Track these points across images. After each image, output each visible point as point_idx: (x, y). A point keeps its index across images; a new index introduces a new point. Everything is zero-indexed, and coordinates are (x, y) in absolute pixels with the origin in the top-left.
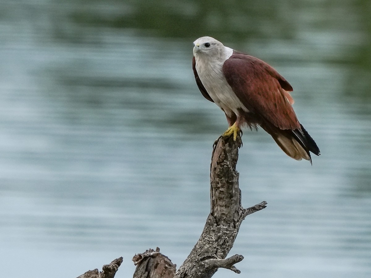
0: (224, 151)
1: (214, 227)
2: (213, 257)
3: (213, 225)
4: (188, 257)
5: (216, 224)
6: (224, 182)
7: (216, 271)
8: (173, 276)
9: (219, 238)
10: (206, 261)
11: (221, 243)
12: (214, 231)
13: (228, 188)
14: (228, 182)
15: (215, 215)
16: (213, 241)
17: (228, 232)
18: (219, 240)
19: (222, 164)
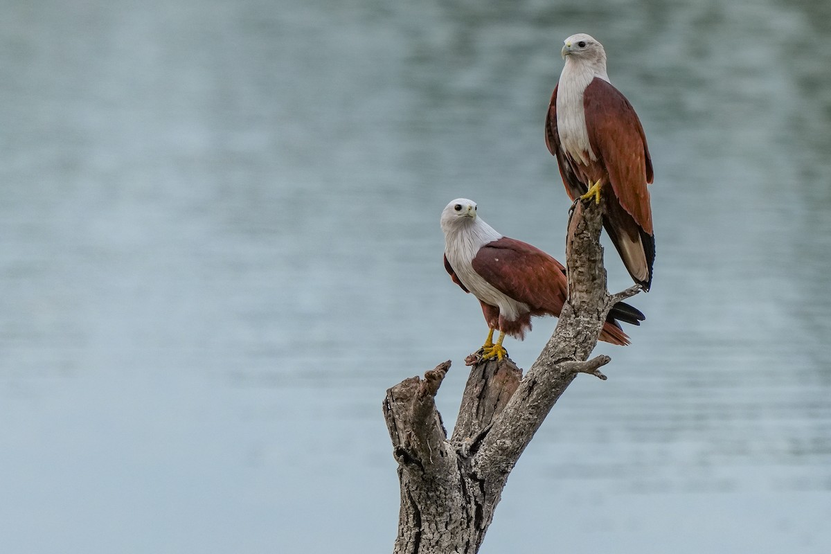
0: (584, 218)
1: (572, 319)
2: (571, 359)
3: (570, 317)
4: (538, 359)
5: (574, 316)
6: (584, 259)
7: (575, 376)
8: (519, 384)
9: (579, 333)
10: (562, 364)
11: (581, 340)
12: (571, 324)
13: (590, 267)
14: (589, 260)
15: (573, 303)
16: (571, 338)
17: (590, 326)
18: (579, 337)
19: (582, 236)
